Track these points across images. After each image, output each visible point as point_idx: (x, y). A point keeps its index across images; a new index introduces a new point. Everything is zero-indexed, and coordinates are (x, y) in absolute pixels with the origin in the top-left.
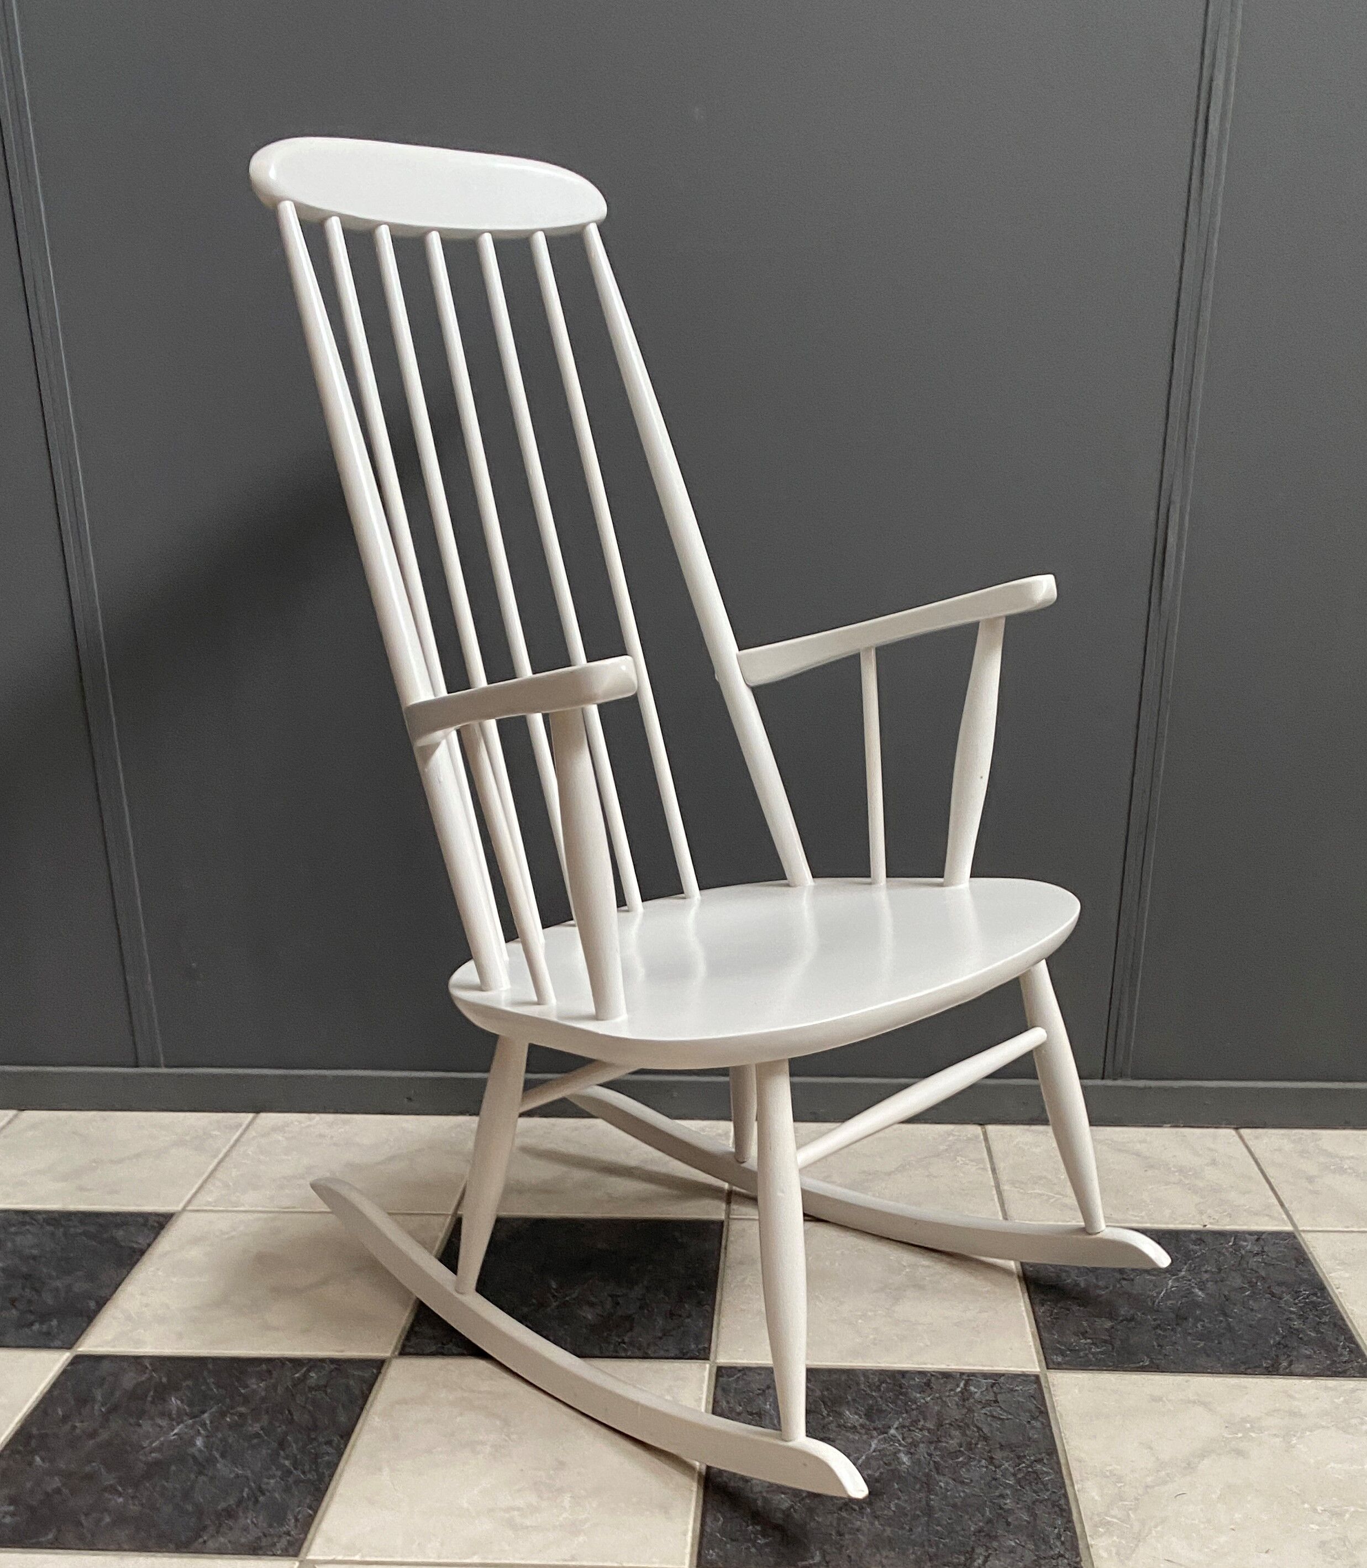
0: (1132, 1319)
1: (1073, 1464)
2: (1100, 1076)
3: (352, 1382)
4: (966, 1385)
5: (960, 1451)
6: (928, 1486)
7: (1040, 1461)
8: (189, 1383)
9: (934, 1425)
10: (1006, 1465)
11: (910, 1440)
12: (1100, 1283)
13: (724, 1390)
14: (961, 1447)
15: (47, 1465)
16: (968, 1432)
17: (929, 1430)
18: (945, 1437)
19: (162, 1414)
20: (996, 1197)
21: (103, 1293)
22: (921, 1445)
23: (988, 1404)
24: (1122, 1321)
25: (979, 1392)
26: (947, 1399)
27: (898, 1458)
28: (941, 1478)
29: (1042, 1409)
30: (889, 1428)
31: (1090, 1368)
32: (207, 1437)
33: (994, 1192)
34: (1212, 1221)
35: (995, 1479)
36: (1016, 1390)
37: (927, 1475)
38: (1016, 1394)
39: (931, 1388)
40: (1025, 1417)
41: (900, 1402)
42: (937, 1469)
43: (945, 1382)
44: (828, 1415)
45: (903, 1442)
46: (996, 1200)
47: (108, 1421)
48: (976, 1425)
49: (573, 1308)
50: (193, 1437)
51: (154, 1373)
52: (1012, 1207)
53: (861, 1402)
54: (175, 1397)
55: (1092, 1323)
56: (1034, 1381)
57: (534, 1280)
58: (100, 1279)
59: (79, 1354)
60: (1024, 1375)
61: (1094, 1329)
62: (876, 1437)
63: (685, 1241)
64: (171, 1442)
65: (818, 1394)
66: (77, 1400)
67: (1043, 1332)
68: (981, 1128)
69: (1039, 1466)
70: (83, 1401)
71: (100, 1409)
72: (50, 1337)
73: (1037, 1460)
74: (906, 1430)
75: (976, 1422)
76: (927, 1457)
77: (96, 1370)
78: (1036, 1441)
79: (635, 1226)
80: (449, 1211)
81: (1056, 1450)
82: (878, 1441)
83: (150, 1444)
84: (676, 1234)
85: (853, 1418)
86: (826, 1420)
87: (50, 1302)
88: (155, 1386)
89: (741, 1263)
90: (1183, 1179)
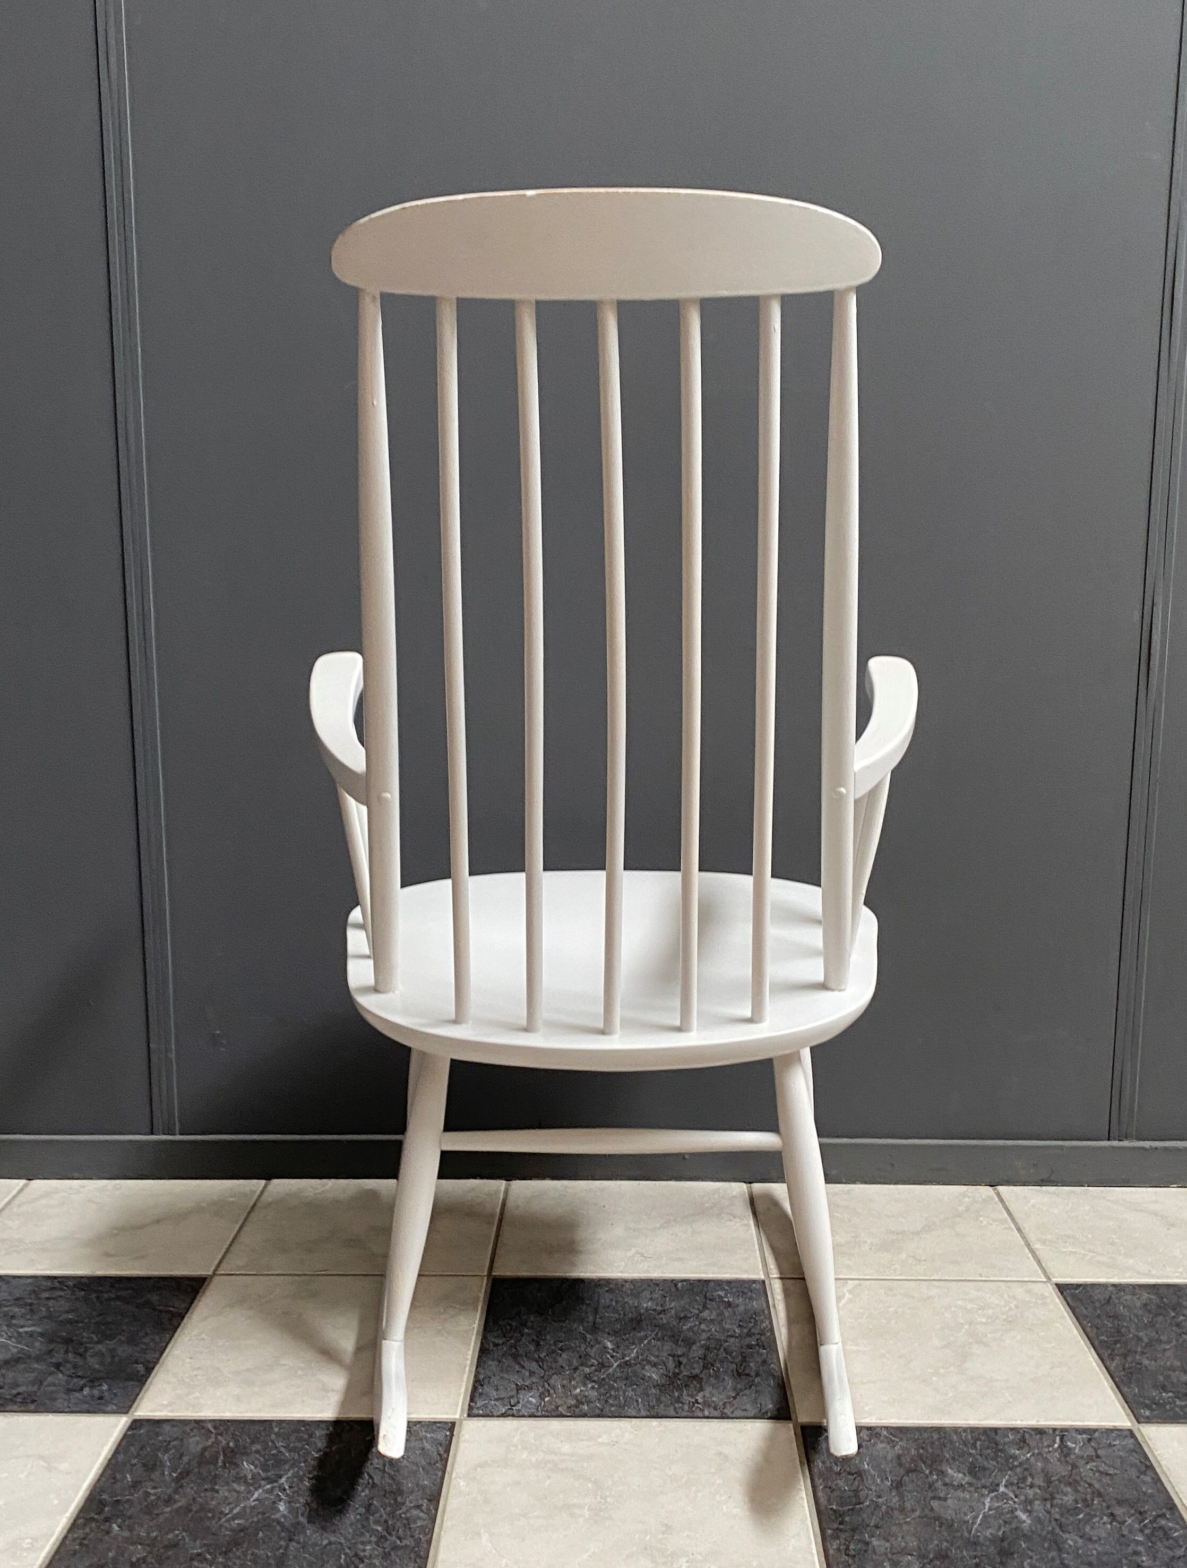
2: (1106, 1137)
3: (427, 1446)
4: (1061, 1441)
5: (1077, 1508)
6: (1058, 1546)
7: (1163, 1516)
8: (257, 1447)
9: (1042, 1482)
10: (1129, 1521)
11: (1023, 1498)
12: (1163, 1338)
13: (815, 1449)
14: (1077, 1503)
15: (126, 1534)
16: (1080, 1489)
17: (1039, 1487)
18: (1058, 1493)
19: (237, 1479)
20: (1030, 1255)
21: (149, 1356)
22: (1036, 1503)
23: (1090, 1459)
25: (1078, 1448)
26: (1048, 1456)
27: (1016, 1517)
28: (1067, 1535)
29: (1146, 1463)
30: (998, 1485)
31: (1181, 1421)
32: (289, 1502)
33: (1027, 1250)
35: (1123, 1536)
36: (1114, 1445)
37: (1052, 1532)
38: (1115, 1448)
39: (1028, 1445)
40: (1133, 1473)
41: (1000, 1460)
42: (1061, 1526)
43: (1039, 1439)
44: (931, 1473)
45: (1016, 1500)
46: (1032, 1258)
47: (181, 1487)
48: (1086, 1481)
49: (637, 1368)
50: (274, 1503)
51: (219, 1438)
52: (1050, 1266)
53: (961, 1459)
54: (247, 1461)
55: (1167, 1378)
56: (1129, 1435)
57: (588, 1340)
58: (143, 1343)
59: (136, 1418)
60: (1117, 1430)
61: (1172, 1383)
62: (988, 1495)
63: (731, 1300)
64: (253, 1508)
65: (913, 1452)
66: (144, 1465)
67: (1122, 1387)
68: (995, 1190)
69: (1163, 1522)
70: (151, 1466)
71: (170, 1475)
72: (103, 1401)
73: (1159, 1516)
74: (1015, 1488)
75: (1085, 1478)
76: (1046, 1514)
77: (157, 1434)
78: (1152, 1496)
79: (676, 1285)
80: (483, 1272)
81: (1175, 1505)
82: (992, 1499)
83: (231, 1510)
84: (720, 1293)
85: (956, 1475)
86: (930, 1479)
87: (97, 1366)
88: (223, 1451)
89: (795, 1321)
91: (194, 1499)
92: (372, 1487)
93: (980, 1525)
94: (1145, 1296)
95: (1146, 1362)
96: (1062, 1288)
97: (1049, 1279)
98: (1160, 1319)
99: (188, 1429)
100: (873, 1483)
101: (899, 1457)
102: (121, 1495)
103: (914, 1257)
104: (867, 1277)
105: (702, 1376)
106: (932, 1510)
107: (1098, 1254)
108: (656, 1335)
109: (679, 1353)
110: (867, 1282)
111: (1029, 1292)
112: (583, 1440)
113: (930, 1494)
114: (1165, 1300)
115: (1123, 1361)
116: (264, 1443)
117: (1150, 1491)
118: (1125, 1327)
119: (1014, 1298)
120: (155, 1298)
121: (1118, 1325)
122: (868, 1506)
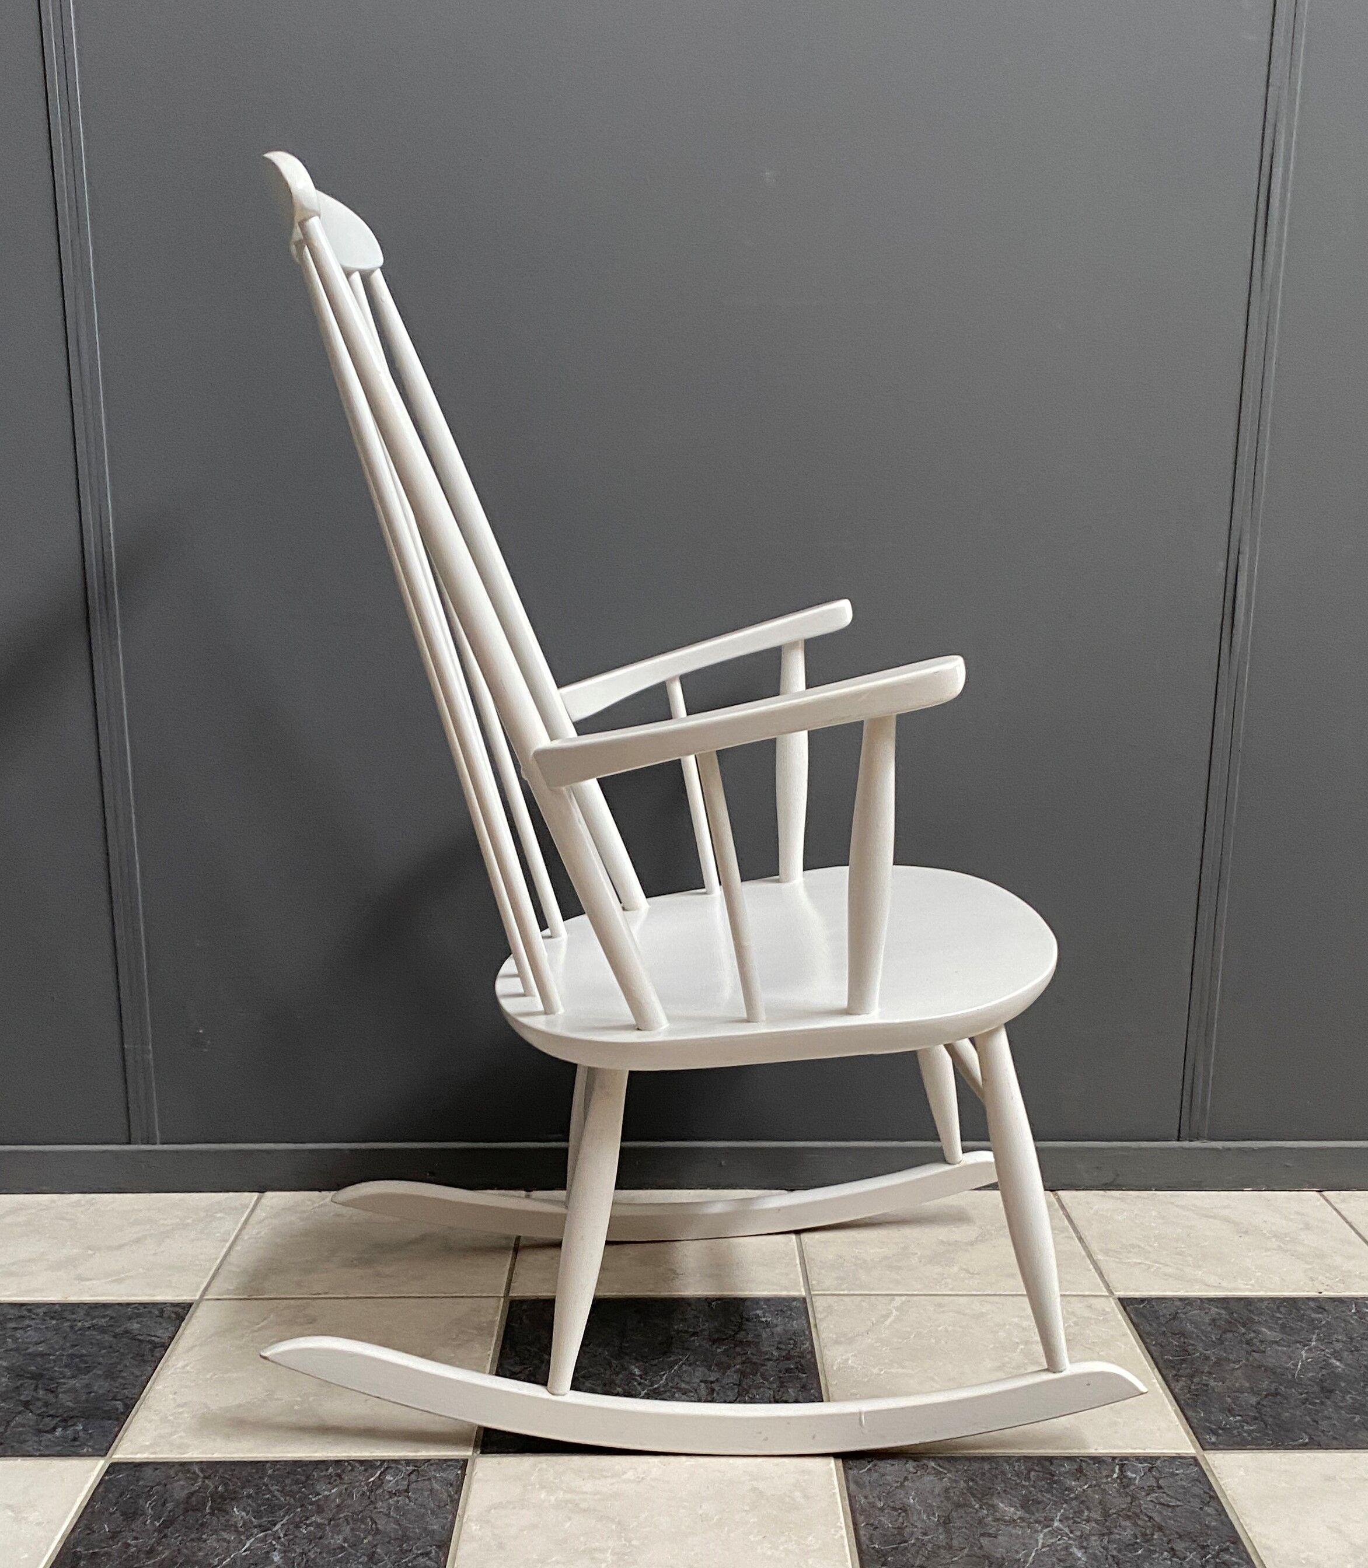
0: (1276, 1394)
1: (1264, 1554)
2: (1176, 1137)
3: (436, 1486)
4: (1121, 1470)
5: (1137, 1543)
7: (1226, 1550)
8: (249, 1491)
9: (1101, 1516)
10: (1191, 1556)
11: (1078, 1533)
12: (1232, 1357)
13: (856, 1483)
14: (1137, 1538)
16: (1140, 1522)
17: (1096, 1521)
18: (1116, 1528)
19: (227, 1527)
20: (1091, 1267)
21: (129, 1393)
22: (1093, 1538)
23: (1151, 1490)
24: (1266, 1396)
25: (1138, 1478)
26: (1106, 1487)
27: (1071, 1554)
29: (1212, 1493)
30: (1052, 1520)
31: (1248, 1447)
32: (285, 1552)
33: (1088, 1262)
34: (1326, 1287)
36: (1177, 1474)
38: (1177, 1478)
39: (1086, 1475)
40: (1196, 1504)
41: (1054, 1491)
42: (1118, 1563)
43: (1099, 1468)
44: (981, 1508)
45: (1071, 1535)
46: (1093, 1270)
47: (165, 1536)
48: (1146, 1514)
50: (267, 1553)
51: (207, 1481)
52: (1112, 1278)
53: (1013, 1492)
54: (237, 1507)
55: (1235, 1400)
56: (1193, 1463)
57: (614, 1366)
58: (123, 1378)
59: (114, 1461)
60: (1181, 1458)
61: (1240, 1406)
62: (1041, 1531)
63: (769, 1320)
64: (245, 1559)
65: (962, 1484)
66: (124, 1514)
67: (1186, 1412)
68: (1055, 1194)
69: (1227, 1557)
70: (131, 1514)
71: (152, 1523)
72: (77, 1443)
73: (1222, 1551)
74: (1070, 1522)
75: (1144, 1511)
76: (1102, 1550)
77: (138, 1480)
78: (1215, 1529)
79: (710, 1305)
80: (499, 1292)
81: (1240, 1538)
82: (1045, 1535)
83: (220, 1562)
84: (758, 1312)
85: (1008, 1510)
86: (980, 1514)
87: (70, 1404)
88: (211, 1496)
89: (837, 1342)
90: (1282, 1245)
91: (179, 1550)
92: (376, 1533)
93: (1032, 1563)
94: (1214, 1310)
96: (1125, 1303)
97: (1111, 1293)
98: (1229, 1335)
99: (172, 1473)
100: (919, 1519)
101: (947, 1490)
102: (97, 1547)
103: (967, 1270)
104: (916, 1293)
106: (981, 1548)
107: (1165, 1265)
108: (687, 1359)
109: (712, 1379)
110: (915, 1298)
111: (1089, 1307)
112: (606, 1477)
113: (980, 1531)
114: (1234, 1315)
115: (1189, 1382)
116: (258, 1488)
117: (1213, 1524)
118: (1193, 1345)
119: (1073, 1313)
120: (135, 1326)
121: (1185, 1343)
122: (914, 1544)
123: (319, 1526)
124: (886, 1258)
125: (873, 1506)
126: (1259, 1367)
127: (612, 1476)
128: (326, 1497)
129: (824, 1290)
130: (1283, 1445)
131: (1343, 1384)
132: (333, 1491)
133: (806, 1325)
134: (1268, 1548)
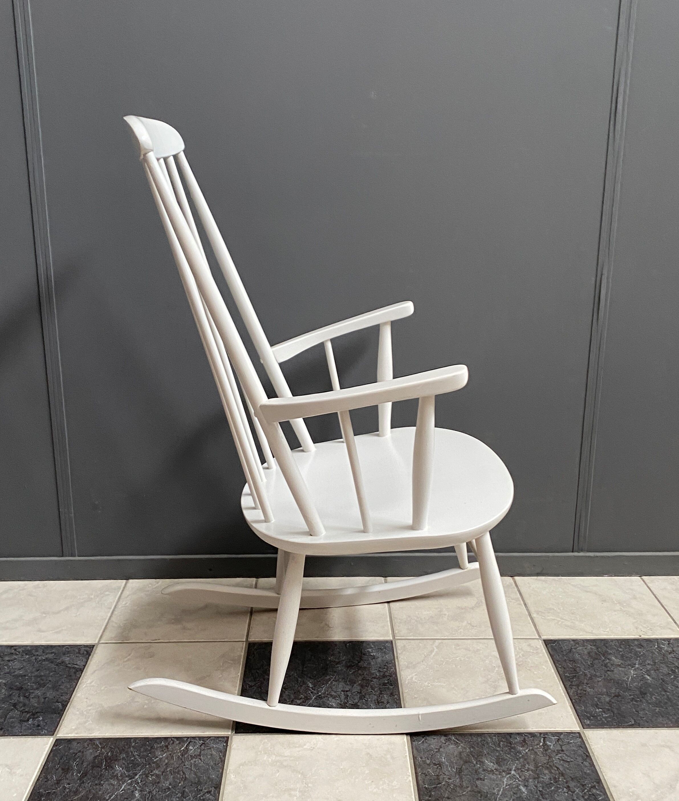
0: (619, 695)
1: (612, 789)
2: (571, 550)
3: (214, 753)
4: (544, 740)
5: (551, 783)
7: (594, 787)
8: (123, 756)
9: (534, 768)
10: (578, 791)
11: (523, 778)
12: (598, 674)
13: (417, 749)
14: (551, 780)
16: (553, 771)
17: (532, 770)
18: (541, 774)
19: (113, 777)
20: (531, 621)
21: (64, 698)
22: (530, 780)
23: (558, 752)
24: (614, 697)
25: (552, 745)
26: (537, 750)
27: (520, 790)
29: (587, 754)
30: (511, 770)
31: (605, 727)
32: (141, 791)
33: (529, 618)
34: (643, 633)
35: (574, 800)
36: (571, 743)
37: (538, 799)
38: (571, 745)
39: (527, 744)
40: (580, 760)
41: (512, 753)
42: (542, 795)
43: (533, 740)
44: (477, 763)
45: (520, 779)
46: (531, 623)
47: (83, 782)
48: (556, 766)
49: (324, 699)
50: (133, 792)
51: (103, 750)
52: (540, 628)
53: (492, 754)
54: (118, 765)
55: (599, 699)
56: (578, 736)
57: (299, 681)
58: (61, 689)
59: (58, 738)
60: (572, 733)
61: (601, 703)
62: (506, 776)
63: (375, 654)
64: (122, 795)
65: (468, 750)
66: (63, 769)
67: (575, 706)
68: (513, 579)
69: (594, 791)
70: (66, 770)
71: (76, 775)
72: (40, 728)
73: (592, 787)
74: (520, 771)
75: (555, 764)
76: (535, 787)
77: (70, 749)
78: (589, 774)
79: (346, 645)
80: (243, 639)
81: (601, 780)
82: (507, 779)
84: (369, 649)
85: (490, 765)
86: (476, 767)
87: (36, 705)
88: (105, 758)
89: (408, 667)
90: (622, 608)
91: (90, 790)
92: (185, 780)
93: (501, 795)
94: (589, 647)
95: (588, 690)
96: (548, 643)
97: (540, 636)
98: (597, 661)
99: (86, 744)
100: (447, 770)
101: (460, 753)
102: (50, 789)
103: (470, 624)
104: (446, 638)
105: (359, 704)
106: (477, 786)
107: (566, 620)
108: (335, 678)
109: (347, 689)
110: (445, 641)
111: (529, 645)
112: (296, 747)
113: (476, 777)
114: (599, 649)
115: (577, 689)
116: (127, 753)
117: (588, 771)
118: (579, 667)
119: (522, 649)
120: (67, 659)
121: (575, 666)
122: (444, 785)
123: (157, 776)
124: (432, 617)
125: (424, 762)
126: (611, 680)
127: (298, 747)
128: (161, 759)
129: (401, 637)
130: (621, 726)
131: (651, 690)
132: (164, 755)
133: (392, 657)
134: (615, 787)
